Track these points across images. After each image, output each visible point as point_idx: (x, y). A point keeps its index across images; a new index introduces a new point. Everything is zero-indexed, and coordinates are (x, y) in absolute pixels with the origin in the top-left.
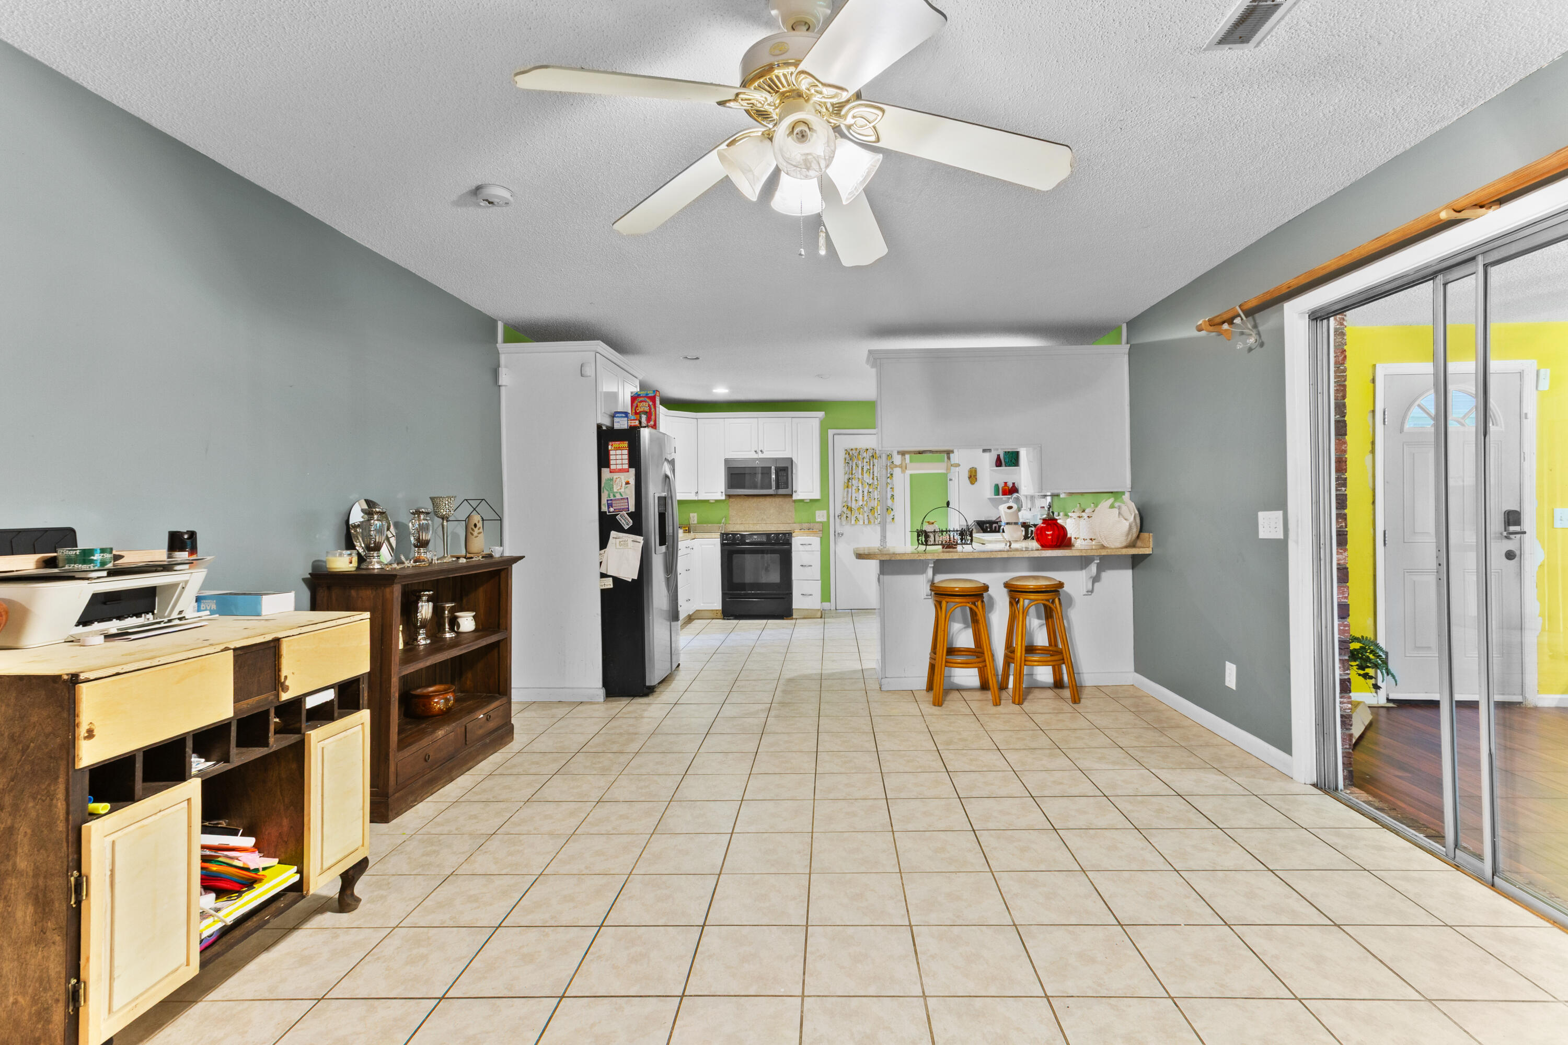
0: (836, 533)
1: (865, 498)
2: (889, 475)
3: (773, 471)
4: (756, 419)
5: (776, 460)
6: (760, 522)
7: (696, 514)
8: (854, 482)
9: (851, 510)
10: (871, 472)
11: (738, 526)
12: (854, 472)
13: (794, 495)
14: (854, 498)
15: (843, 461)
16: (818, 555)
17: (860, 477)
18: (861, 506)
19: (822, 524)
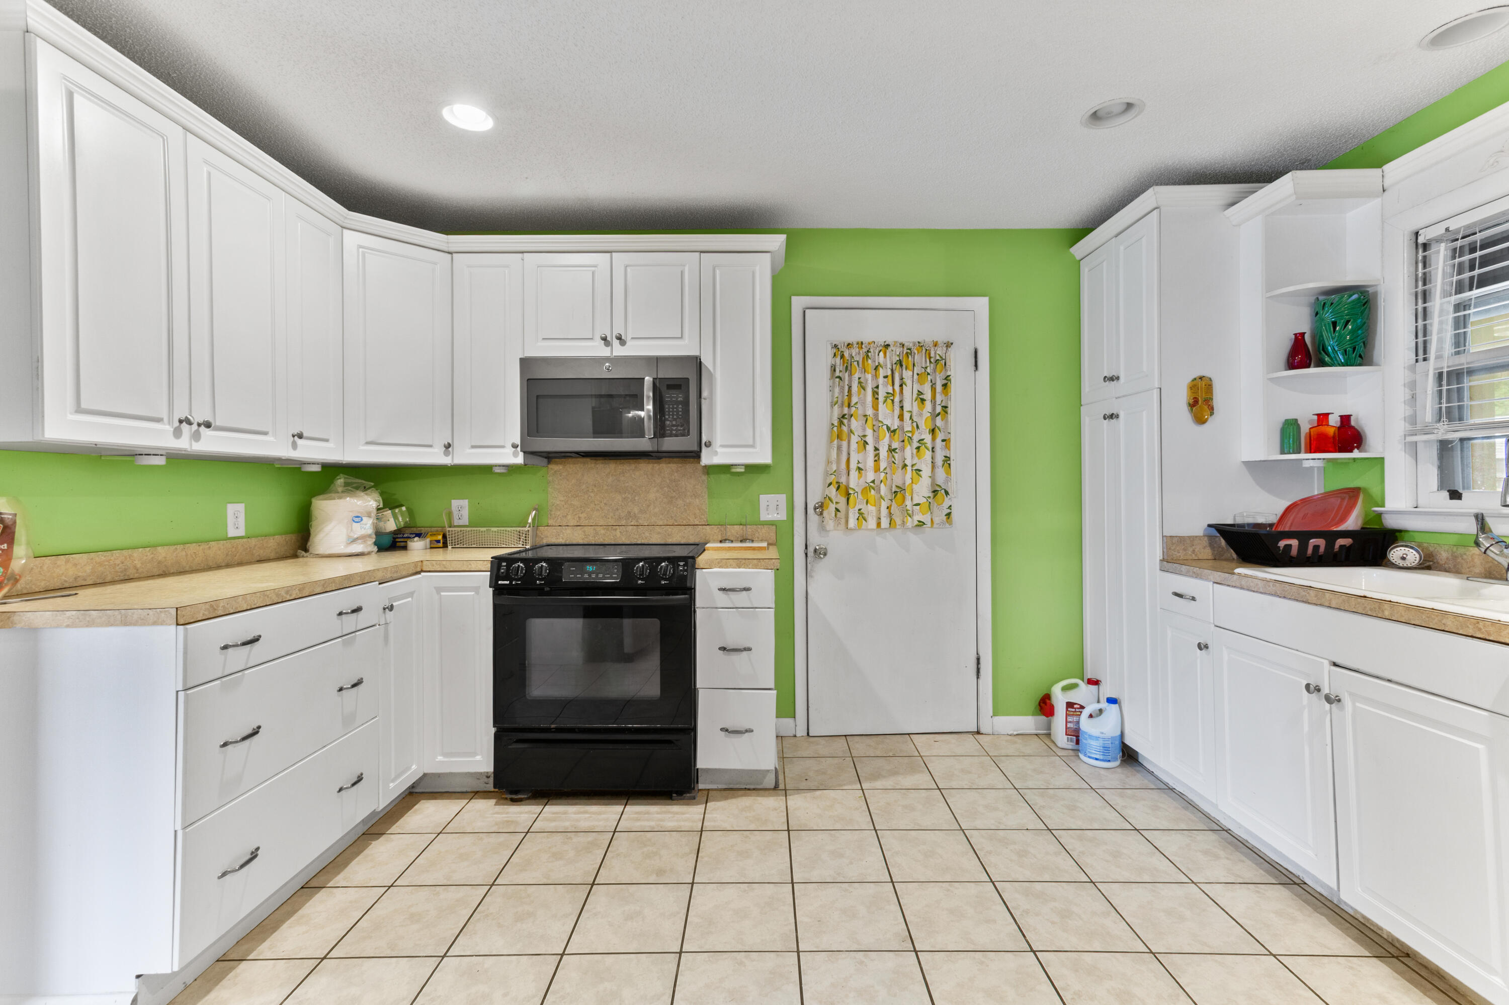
0: (811, 550)
1: (883, 465)
2: (939, 409)
3: (648, 392)
4: (608, 255)
5: (657, 361)
6: (623, 523)
7: (465, 503)
8: (855, 424)
9: (848, 494)
10: (897, 399)
11: (569, 531)
12: (854, 399)
13: (705, 452)
14: (853, 465)
15: (827, 372)
16: (767, 620)
17: (870, 412)
18: (872, 484)
19: (774, 527)
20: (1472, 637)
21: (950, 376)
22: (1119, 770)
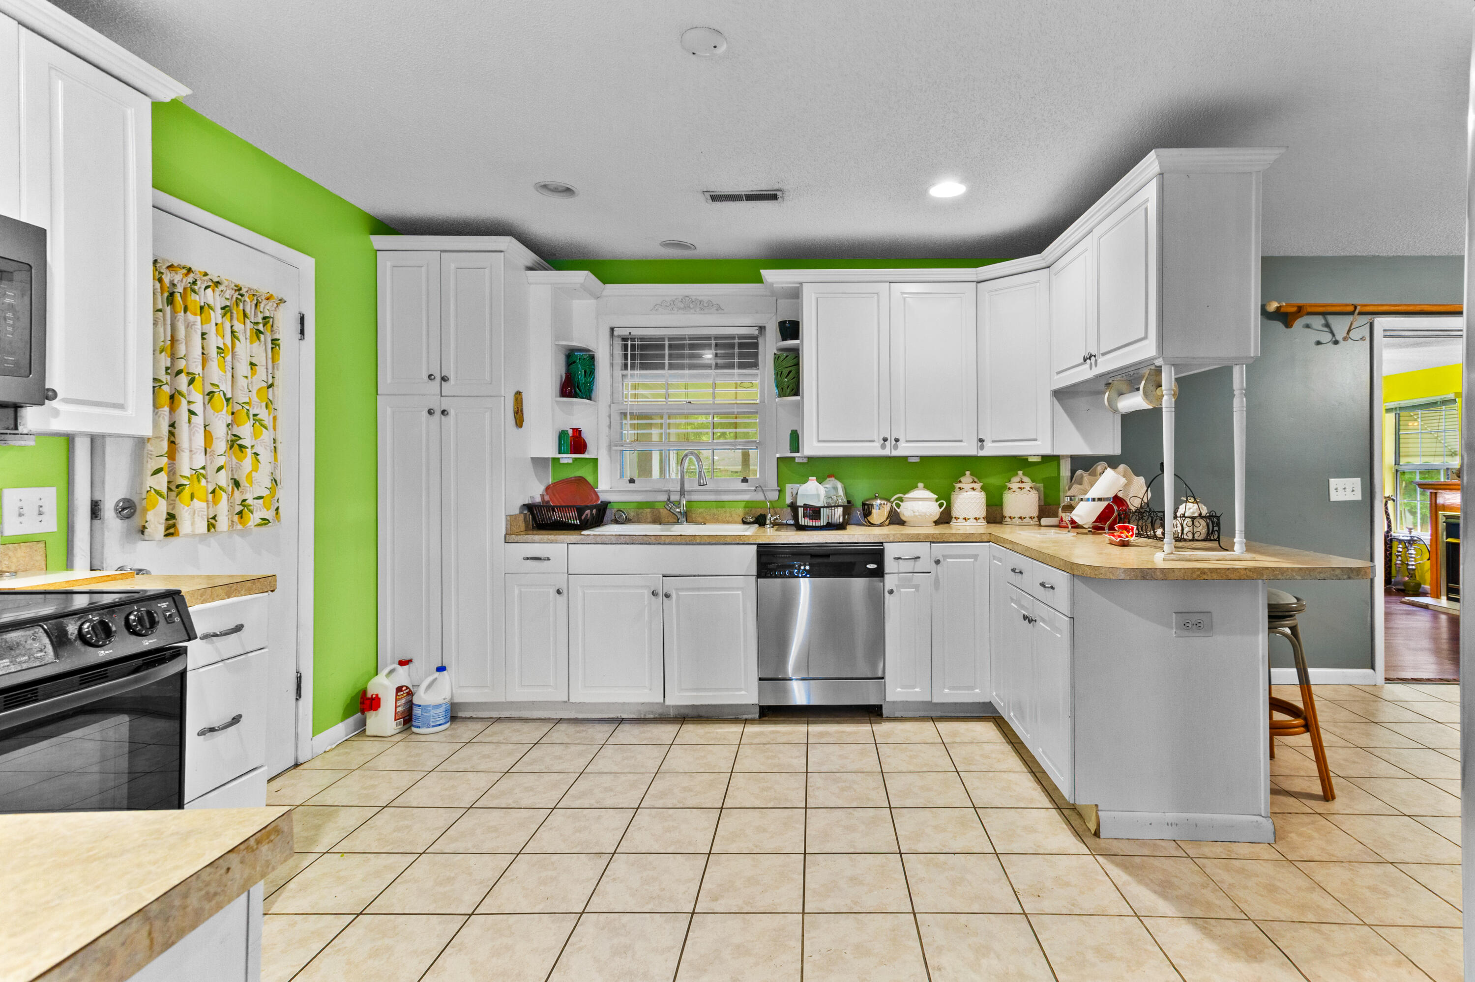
12: (183, 349)
18: (202, 471)
19: (42, 545)
20: (738, 544)
21: (279, 340)
22: (453, 726)
